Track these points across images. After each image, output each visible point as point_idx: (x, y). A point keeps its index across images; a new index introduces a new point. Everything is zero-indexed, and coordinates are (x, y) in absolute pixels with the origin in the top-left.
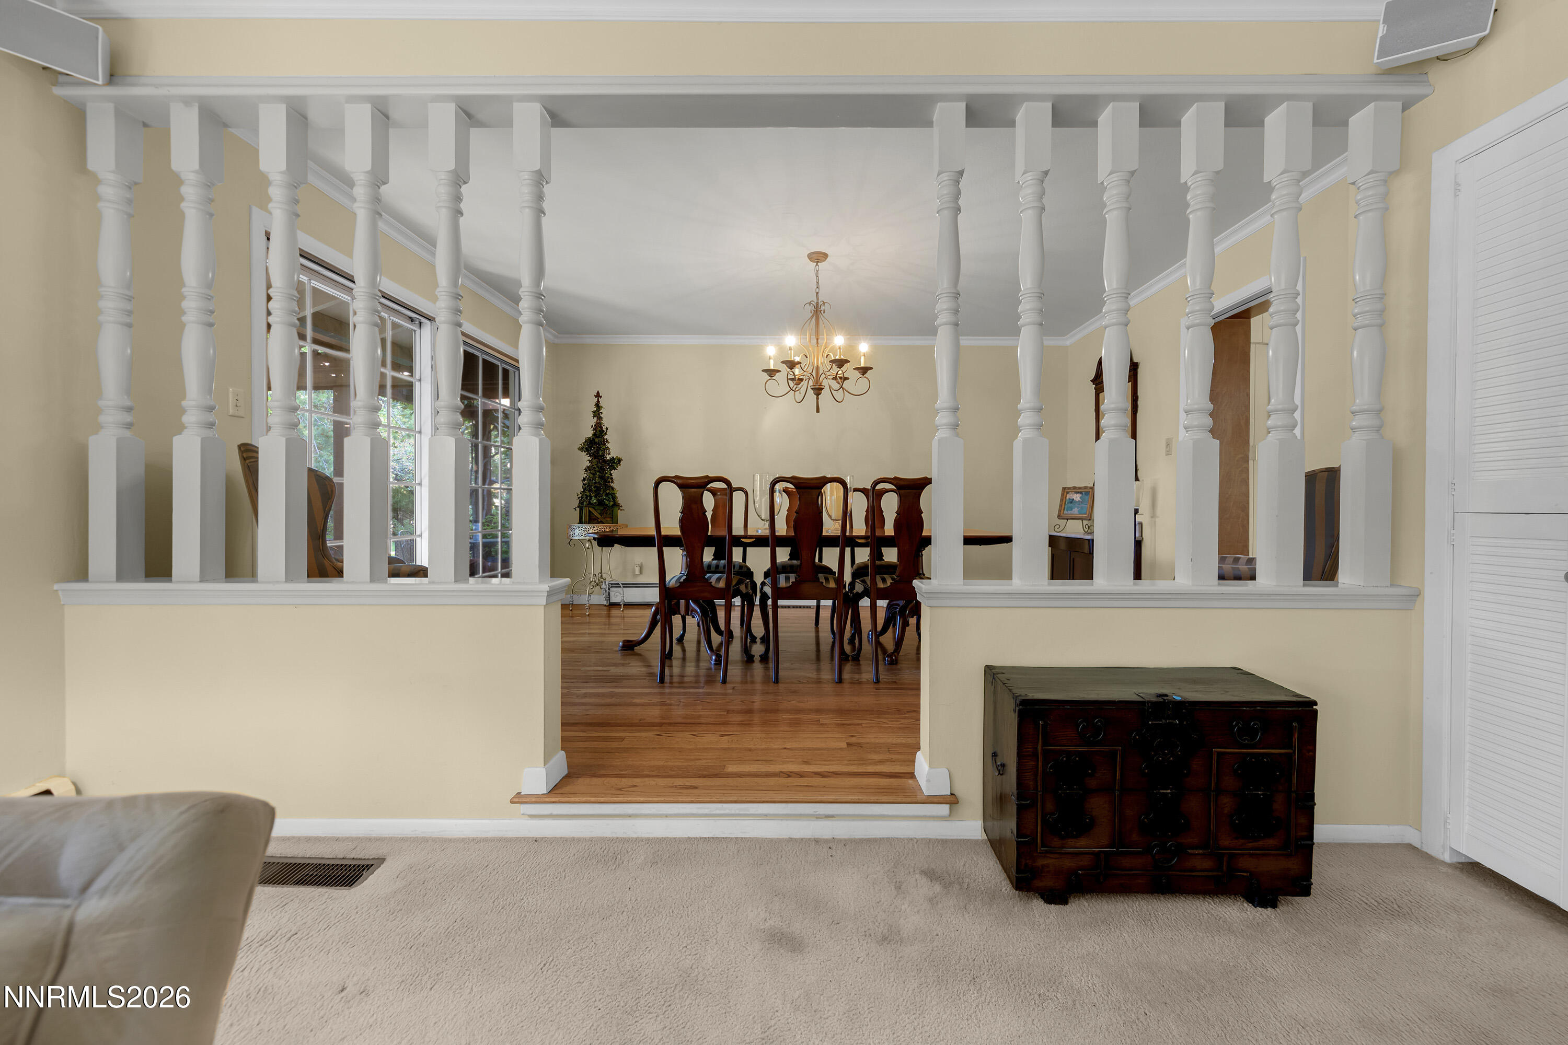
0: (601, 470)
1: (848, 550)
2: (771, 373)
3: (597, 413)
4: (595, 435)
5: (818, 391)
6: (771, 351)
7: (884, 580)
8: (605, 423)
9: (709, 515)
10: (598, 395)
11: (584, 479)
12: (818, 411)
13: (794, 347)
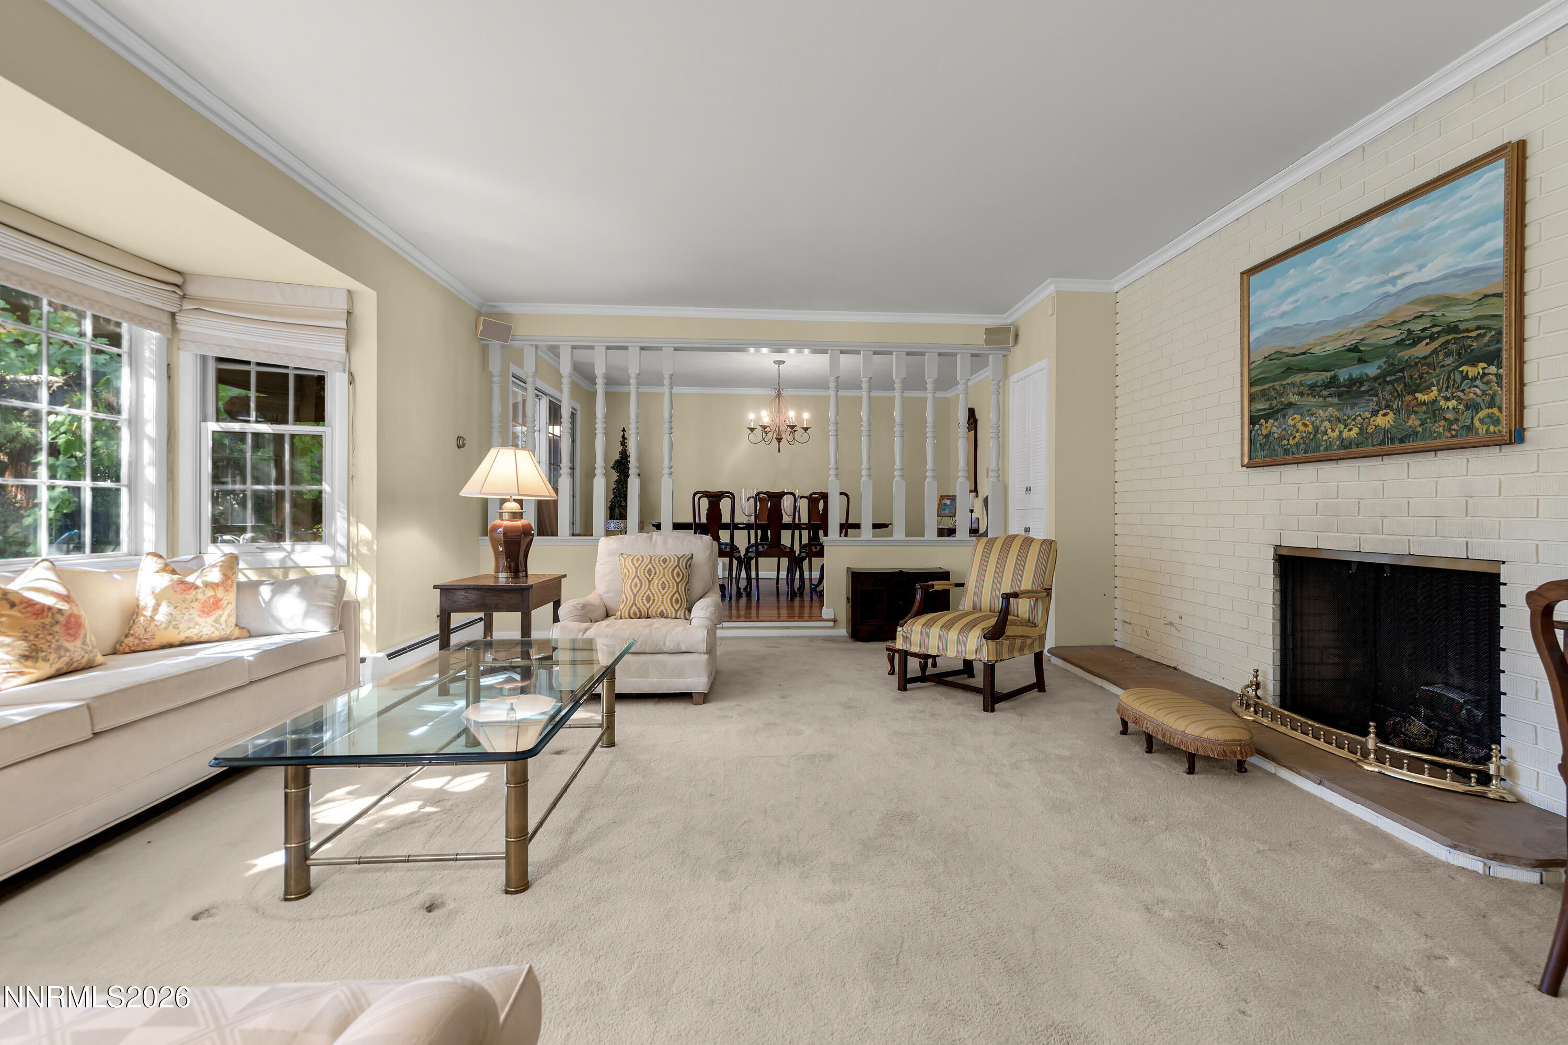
1: (797, 532)
2: (752, 430)
3: (623, 443)
4: (621, 457)
5: (779, 441)
6: (752, 419)
7: (816, 548)
8: (629, 450)
10: (624, 430)
11: (614, 489)
12: (779, 451)
13: (766, 417)
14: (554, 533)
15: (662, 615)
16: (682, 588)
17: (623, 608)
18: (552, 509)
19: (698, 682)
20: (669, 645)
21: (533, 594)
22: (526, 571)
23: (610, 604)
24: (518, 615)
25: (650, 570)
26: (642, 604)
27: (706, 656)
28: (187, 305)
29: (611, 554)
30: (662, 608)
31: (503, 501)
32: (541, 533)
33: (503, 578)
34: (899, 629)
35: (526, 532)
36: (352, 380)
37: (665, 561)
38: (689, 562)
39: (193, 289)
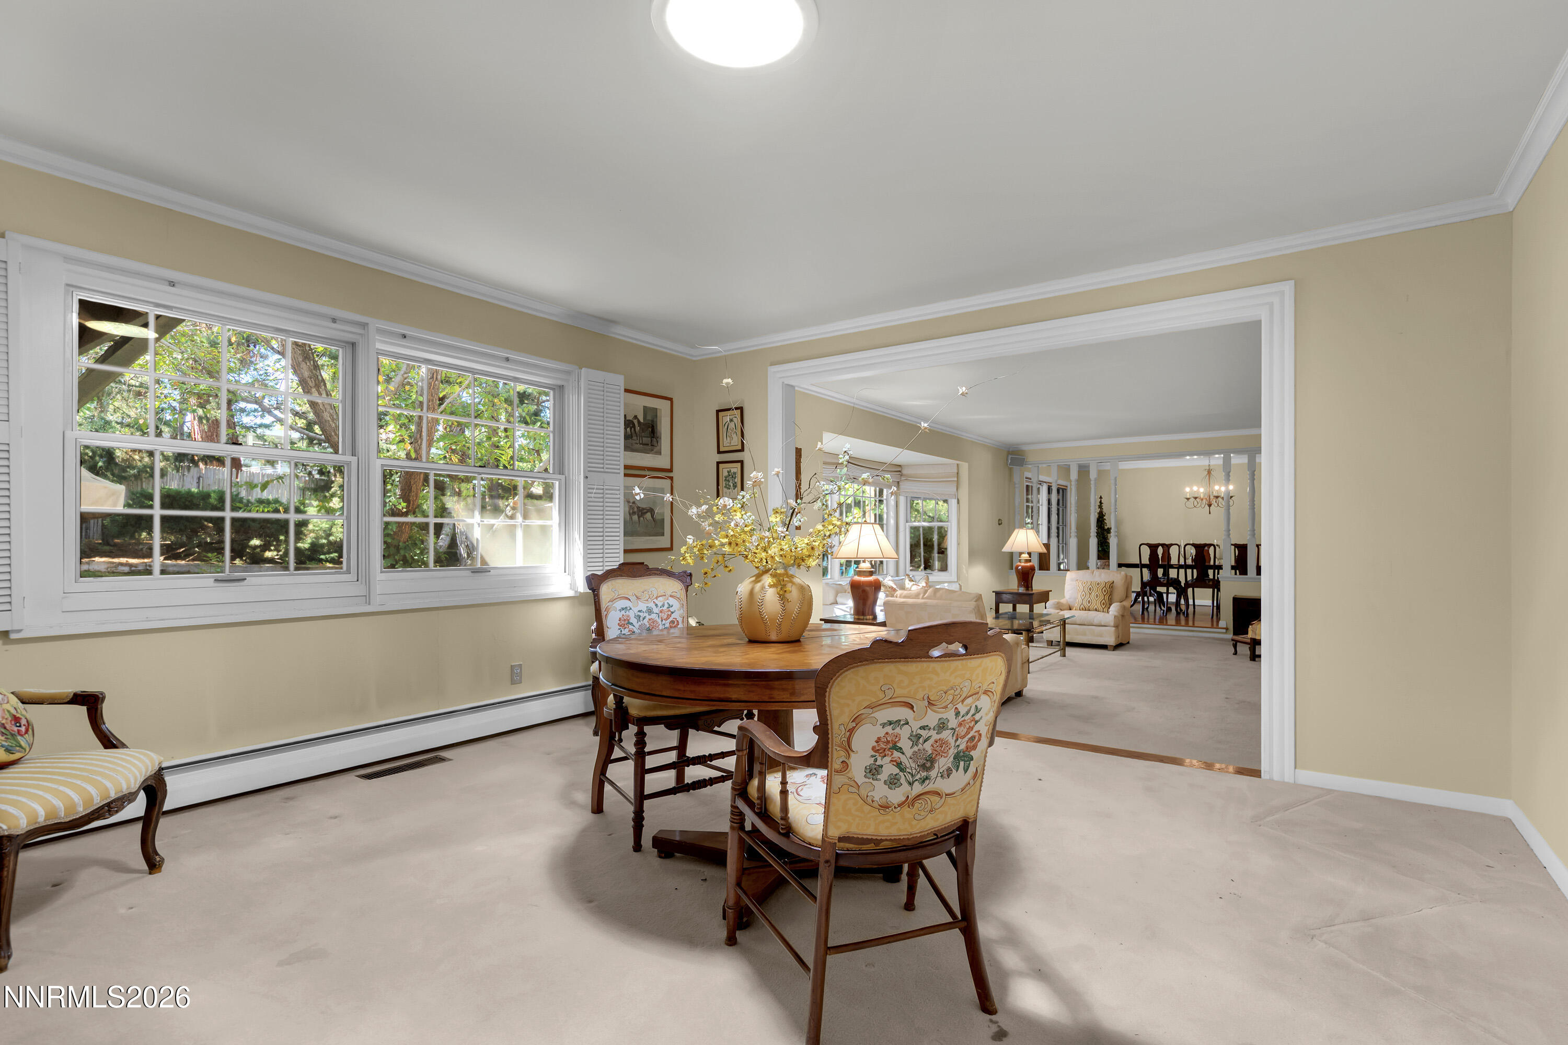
0: (1103, 534)
1: (1216, 571)
2: (1188, 499)
3: (1100, 506)
4: (1099, 516)
5: (1210, 505)
6: (1188, 489)
8: (1105, 510)
9: (1160, 556)
10: (1101, 498)
12: (1210, 513)
13: (1200, 490)
14: (1048, 569)
15: (1096, 610)
16: (1107, 597)
17: (1076, 605)
18: (1048, 557)
19: (1111, 640)
20: (1096, 622)
21: (1035, 598)
22: (1032, 587)
23: (1071, 604)
24: (1028, 606)
25: (1090, 588)
26: (1086, 604)
27: (1114, 628)
28: (903, 479)
29: (1072, 580)
30: (1096, 607)
31: (1021, 554)
32: (1041, 568)
33: (1022, 590)
34: (1250, 626)
35: (1032, 569)
36: (958, 503)
37: (1098, 584)
38: (1112, 585)
39: (905, 472)
